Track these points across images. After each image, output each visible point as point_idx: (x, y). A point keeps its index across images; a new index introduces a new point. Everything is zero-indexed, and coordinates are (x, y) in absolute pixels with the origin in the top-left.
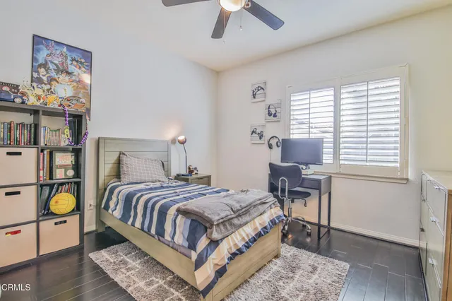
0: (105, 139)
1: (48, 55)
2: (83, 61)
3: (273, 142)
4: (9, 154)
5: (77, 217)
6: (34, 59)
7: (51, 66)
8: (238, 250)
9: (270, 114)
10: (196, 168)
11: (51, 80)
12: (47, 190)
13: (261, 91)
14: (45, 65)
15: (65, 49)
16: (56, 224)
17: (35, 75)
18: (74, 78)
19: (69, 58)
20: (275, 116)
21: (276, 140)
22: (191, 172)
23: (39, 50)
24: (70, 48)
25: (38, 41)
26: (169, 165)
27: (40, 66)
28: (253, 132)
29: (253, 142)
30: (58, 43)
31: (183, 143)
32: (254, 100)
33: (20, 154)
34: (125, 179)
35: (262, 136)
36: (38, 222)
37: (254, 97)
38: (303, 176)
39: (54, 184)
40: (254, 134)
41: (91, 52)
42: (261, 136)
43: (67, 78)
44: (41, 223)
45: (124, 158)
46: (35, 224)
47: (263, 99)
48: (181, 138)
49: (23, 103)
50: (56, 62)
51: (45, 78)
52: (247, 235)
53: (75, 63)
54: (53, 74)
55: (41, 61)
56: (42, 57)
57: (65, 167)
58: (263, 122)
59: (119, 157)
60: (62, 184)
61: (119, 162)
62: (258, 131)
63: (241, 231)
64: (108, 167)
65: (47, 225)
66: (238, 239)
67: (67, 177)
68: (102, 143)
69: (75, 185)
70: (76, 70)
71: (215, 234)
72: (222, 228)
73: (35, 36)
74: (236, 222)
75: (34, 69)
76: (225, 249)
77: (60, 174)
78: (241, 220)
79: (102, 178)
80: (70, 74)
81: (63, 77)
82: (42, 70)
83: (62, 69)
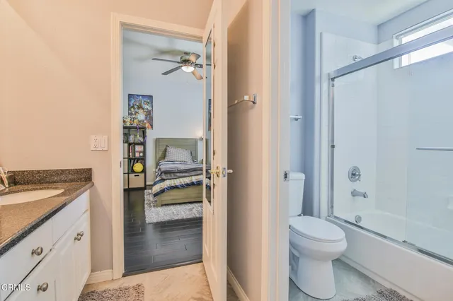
1: (134, 102)
2: (149, 101)
5: (144, 174)
6: (129, 105)
7: (136, 107)
8: (176, 186)
11: (136, 113)
14: (133, 107)
15: (141, 98)
16: (135, 176)
17: (130, 112)
18: (145, 110)
19: (143, 101)
26: (196, 153)
30: (138, 95)
34: (166, 160)
36: (128, 173)
39: (135, 159)
41: (152, 96)
44: (130, 175)
45: (168, 148)
50: (137, 104)
51: (133, 113)
52: (184, 182)
53: (145, 103)
54: (137, 110)
55: (132, 105)
56: (132, 103)
57: (140, 152)
59: (166, 148)
61: (166, 150)
63: (181, 179)
64: (161, 153)
65: (132, 176)
66: (177, 182)
67: (140, 156)
68: (158, 141)
69: (143, 160)
70: (146, 107)
71: (164, 177)
72: (168, 175)
73: (129, 95)
74: (178, 174)
75: (129, 109)
76: (167, 183)
77: (137, 155)
78: (181, 175)
79: (158, 158)
80: (143, 109)
81: (141, 111)
82: (132, 109)
83: (140, 107)
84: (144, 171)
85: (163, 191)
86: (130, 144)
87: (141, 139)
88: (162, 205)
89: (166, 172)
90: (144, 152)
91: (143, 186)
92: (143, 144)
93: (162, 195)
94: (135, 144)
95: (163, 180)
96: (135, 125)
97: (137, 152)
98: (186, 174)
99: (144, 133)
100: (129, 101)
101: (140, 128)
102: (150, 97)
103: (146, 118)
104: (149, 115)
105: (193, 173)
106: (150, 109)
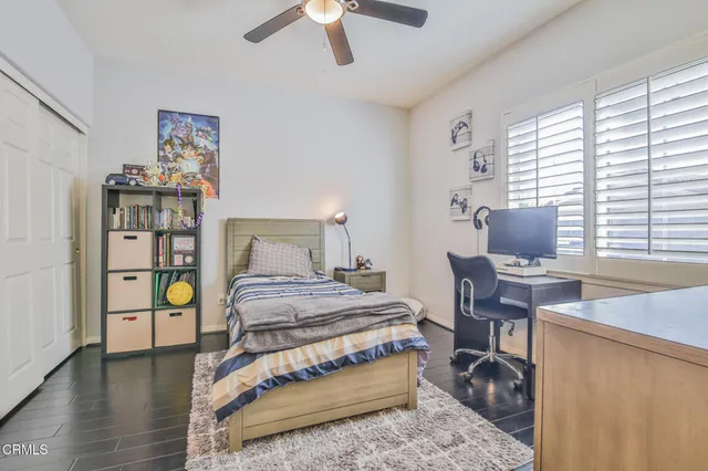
0: (235, 220)
1: (173, 130)
2: (209, 129)
3: (482, 216)
4: (126, 237)
5: (194, 310)
6: (160, 136)
7: (176, 141)
8: (291, 374)
9: (476, 168)
10: (368, 261)
11: (178, 156)
12: (165, 276)
13: (464, 130)
14: (170, 142)
15: (190, 120)
16: (172, 315)
17: (161, 153)
18: (200, 151)
19: (194, 129)
20: (484, 170)
21: (486, 213)
22: (360, 265)
23: (163, 127)
24: (195, 117)
25: (163, 115)
26: (322, 255)
27: (165, 143)
28: (454, 201)
29: (455, 218)
30: (182, 114)
31: (342, 222)
32: (455, 147)
33: (135, 238)
35: (466, 206)
36: (153, 310)
37: (454, 142)
38: (499, 277)
39: (173, 271)
40: (455, 205)
41: (218, 118)
42: (464, 207)
43: (193, 153)
44: (157, 313)
45: (256, 245)
46: (150, 312)
47: (467, 143)
48: (340, 216)
49: (137, 185)
50: (181, 135)
51: (170, 156)
52: (319, 357)
53: (200, 133)
54: (179, 150)
55: (166, 137)
56: (166, 132)
57: (185, 254)
58: (468, 183)
59: (251, 243)
60: (184, 272)
61: (250, 249)
62: (460, 199)
63: (308, 348)
64: (238, 254)
65: (163, 315)
66: (296, 359)
67: (185, 264)
68: (230, 226)
69: (192, 273)
70: (202, 142)
71: (252, 344)
72: (268, 337)
73: (160, 111)
74: (299, 334)
75: (160, 148)
76: (265, 367)
77: (178, 260)
78: (309, 333)
79: (230, 267)
80: (195, 148)
81: (188, 152)
82: (168, 147)
83: (187, 143)
84: (195, 302)
85: (248, 397)
86: (159, 234)
87: (190, 222)
88: (246, 443)
89: (260, 330)
90: (196, 253)
91: (193, 340)
92: (195, 233)
93: (247, 408)
94: (173, 233)
95: (249, 356)
96: (172, 185)
97: (179, 252)
98: (324, 332)
99: (196, 206)
100: (160, 127)
101: (186, 194)
102: (213, 121)
103: (203, 170)
104: (210, 162)
105: (343, 326)
106: (212, 147)
